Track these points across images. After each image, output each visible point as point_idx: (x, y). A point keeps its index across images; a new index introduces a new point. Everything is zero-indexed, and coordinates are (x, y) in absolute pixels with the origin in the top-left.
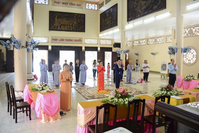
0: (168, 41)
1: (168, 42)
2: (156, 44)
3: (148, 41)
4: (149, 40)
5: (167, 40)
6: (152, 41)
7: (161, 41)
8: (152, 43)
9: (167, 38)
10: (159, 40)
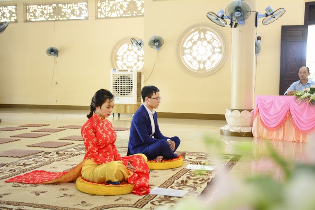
0: (101, 13)
1: (102, 16)
2: (59, 20)
3: (27, 11)
4: (32, 8)
5: (99, 10)
6: (42, 13)
7: (78, 12)
8: (42, 19)
9: (99, 5)
10: (69, 11)
